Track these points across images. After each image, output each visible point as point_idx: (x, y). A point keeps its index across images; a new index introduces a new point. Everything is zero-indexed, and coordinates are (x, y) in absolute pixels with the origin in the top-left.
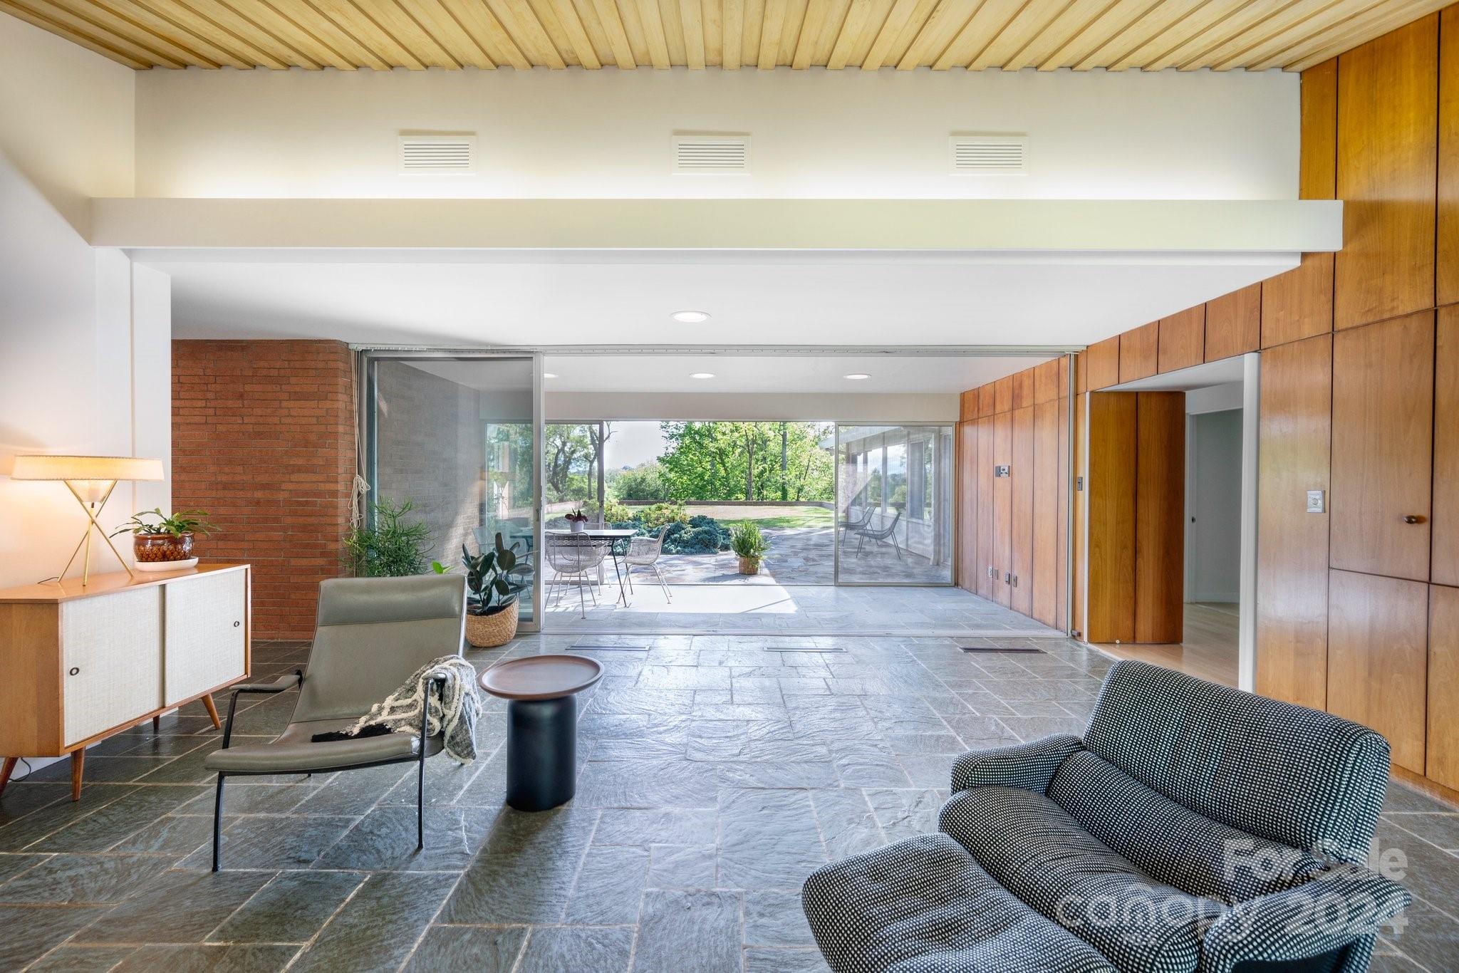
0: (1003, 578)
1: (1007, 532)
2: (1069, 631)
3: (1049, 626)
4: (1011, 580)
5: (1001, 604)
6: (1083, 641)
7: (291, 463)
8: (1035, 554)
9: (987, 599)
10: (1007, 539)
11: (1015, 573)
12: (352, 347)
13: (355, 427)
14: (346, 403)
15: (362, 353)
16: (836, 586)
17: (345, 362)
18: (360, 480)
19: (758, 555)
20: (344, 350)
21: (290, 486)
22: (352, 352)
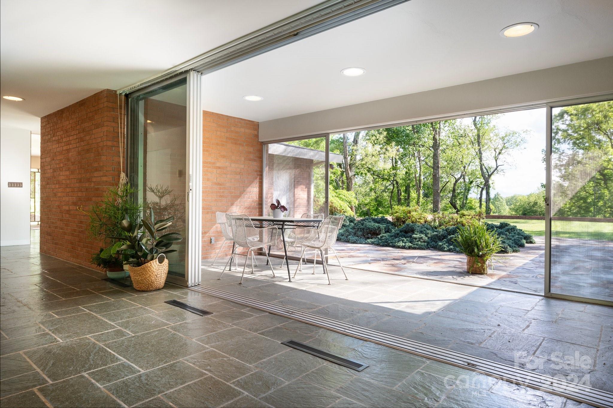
7: (95, 166)
12: (118, 93)
13: (121, 142)
14: (114, 127)
15: (127, 96)
16: (544, 296)
17: (113, 103)
18: (123, 175)
19: (483, 255)
20: (111, 94)
21: (94, 180)
22: (118, 95)
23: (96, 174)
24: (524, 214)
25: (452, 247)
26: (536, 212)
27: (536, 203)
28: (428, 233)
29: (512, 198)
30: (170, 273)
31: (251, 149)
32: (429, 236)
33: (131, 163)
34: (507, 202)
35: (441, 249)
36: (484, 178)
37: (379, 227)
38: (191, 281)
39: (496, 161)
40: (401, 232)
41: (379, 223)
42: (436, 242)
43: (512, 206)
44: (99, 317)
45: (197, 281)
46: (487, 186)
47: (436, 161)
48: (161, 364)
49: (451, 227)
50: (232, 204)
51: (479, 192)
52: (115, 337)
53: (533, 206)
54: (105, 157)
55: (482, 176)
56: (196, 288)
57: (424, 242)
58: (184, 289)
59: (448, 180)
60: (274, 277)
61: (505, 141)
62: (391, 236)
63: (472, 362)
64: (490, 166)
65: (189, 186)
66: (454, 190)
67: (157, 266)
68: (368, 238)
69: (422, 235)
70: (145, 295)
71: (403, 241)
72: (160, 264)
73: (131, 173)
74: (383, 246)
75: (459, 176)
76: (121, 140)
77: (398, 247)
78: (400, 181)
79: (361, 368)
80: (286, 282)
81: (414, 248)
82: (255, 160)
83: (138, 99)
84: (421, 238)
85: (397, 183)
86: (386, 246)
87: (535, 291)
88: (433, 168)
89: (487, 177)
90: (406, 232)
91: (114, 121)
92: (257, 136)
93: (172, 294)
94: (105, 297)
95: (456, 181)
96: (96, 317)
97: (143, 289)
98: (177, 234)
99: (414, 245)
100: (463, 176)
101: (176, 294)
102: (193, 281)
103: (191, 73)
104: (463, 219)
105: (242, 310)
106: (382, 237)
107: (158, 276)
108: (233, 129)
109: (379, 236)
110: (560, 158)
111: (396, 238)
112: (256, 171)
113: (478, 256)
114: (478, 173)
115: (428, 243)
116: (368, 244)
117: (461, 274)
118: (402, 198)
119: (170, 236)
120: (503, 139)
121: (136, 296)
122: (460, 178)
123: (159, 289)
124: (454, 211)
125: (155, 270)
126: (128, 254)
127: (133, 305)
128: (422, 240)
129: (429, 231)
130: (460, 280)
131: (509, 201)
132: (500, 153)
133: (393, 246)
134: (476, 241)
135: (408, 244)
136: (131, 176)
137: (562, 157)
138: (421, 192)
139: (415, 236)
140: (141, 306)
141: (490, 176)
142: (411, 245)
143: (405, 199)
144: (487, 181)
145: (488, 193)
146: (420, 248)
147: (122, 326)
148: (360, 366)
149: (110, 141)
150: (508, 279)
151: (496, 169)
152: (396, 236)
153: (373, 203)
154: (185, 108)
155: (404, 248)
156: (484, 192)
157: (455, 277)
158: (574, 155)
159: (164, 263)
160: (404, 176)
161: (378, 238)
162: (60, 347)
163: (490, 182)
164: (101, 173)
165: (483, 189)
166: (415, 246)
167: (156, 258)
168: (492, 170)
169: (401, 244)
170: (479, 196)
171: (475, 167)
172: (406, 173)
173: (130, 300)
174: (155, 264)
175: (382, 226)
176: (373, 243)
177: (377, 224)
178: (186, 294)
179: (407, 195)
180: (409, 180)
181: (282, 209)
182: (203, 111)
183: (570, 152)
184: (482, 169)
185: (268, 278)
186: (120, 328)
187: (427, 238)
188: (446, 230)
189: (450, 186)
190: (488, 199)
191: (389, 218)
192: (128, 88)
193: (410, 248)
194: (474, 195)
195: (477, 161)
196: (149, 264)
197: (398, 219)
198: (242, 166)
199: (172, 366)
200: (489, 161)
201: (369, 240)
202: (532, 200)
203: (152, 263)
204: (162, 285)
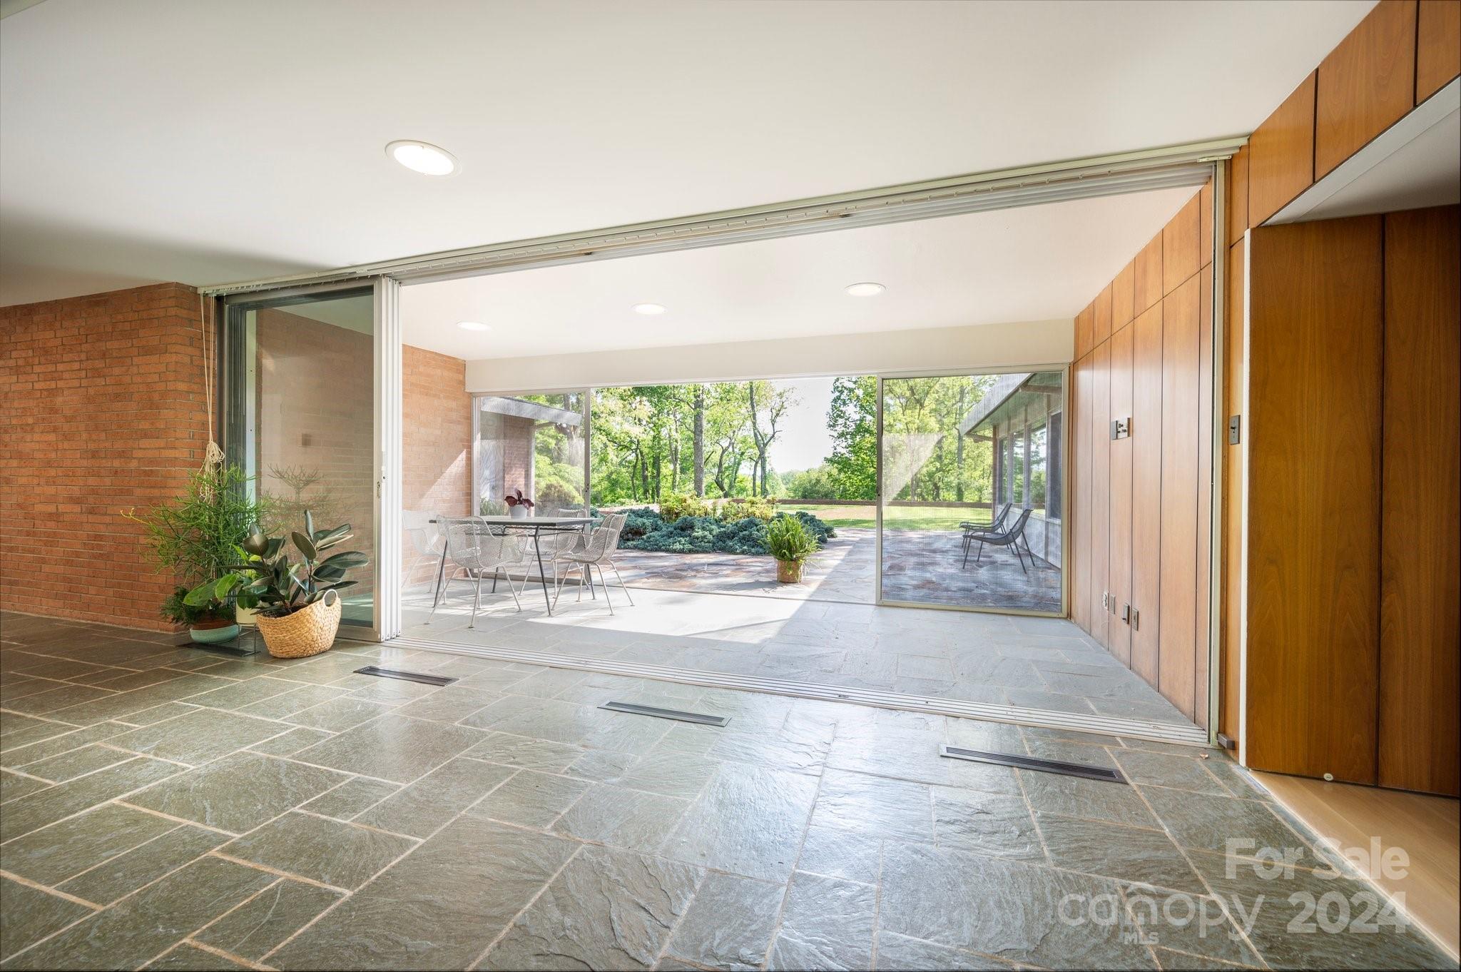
0: (1122, 613)
1: (1127, 534)
2: (1213, 734)
3: (1183, 712)
4: (1131, 618)
5: (1117, 657)
6: (1237, 762)
7: (141, 427)
8: (1162, 573)
9: (1101, 644)
10: (1127, 547)
11: (1136, 607)
12: (201, 291)
13: (209, 385)
14: (191, 356)
15: (219, 299)
16: (877, 605)
17: (189, 309)
18: (213, 447)
19: (798, 558)
20: (187, 295)
21: (139, 454)
22: (202, 298)
23: (144, 443)
24: (804, 497)
25: (745, 547)
26: (818, 492)
27: (818, 481)
28: (713, 530)
29: (788, 474)
30: (343, 622)
31: (453, 404)
32: (714, 533)
33: (230, 424)
34: (783, 479)
35: (732, 551)
36: (759, 447)
37: (644, 523)
38: (384, 634)
39: (773, 425)
40: (675, 529)
41: (642, 517)
42: (724, 542)
43: (791, 485)
44: (237, 713)
45: (394, 630)
46: (762, 458)
47: (699, 424)
48: (427, 768)
49: (742, 521)
50: (422, 496)
51: (753, 467)
52: (304, 742)
53: (815, 485)
54: (173, 412)
55: (756, 444)
56: (393, 643)
57: (709, 542)
58: (374, 647)
59: (711, 450)
60: (520, 611)
61: (784, 399)
62: (663, 536)
63: (842, 693)
64: (766, 432)
65: (380, 473)
66: (720, 465)
67: (322, 612)
68: (628, 540)
69: (706, 533)
70: (303, 664)
71: (679, 542)
72: (328, 608)
73: (230, 442)
74: (652, 550)
75: (727, 444)
76: (209, 381)
77: (675, 551)
78: (646, 451)
79: (723, 723)
80: (544, 617)
81: (697, 552)
82: (459, 423)
83: (245, 307)
84: (705, 537)
85: (641, 453)
86: (656, 550)
87: (863, 600)
88: (694, 433)
89: (762, 444)
90: (683, 529)
91: (191, 345)
92: (463, 383)
93: (356, 657)
94: (216, 677)
95: (723, 452)
96: (231, 715)
97: (294, 654)
98: (358, 553)
99: (696, 546)
100: (731, 444)
101: (362, 656)
102: (388, 632)
103: (383, 280)
104: (754, 509)
105: (504, 669)
106: (649, 538)
107: (325, 628)
108: (422, 369)
109: (644, 537)
110: (845, 423)
111: (670, 537)
112: (462, 441)
113: (792, 560)
114: (751, 440)
115: (714, 543)
116: (629, 548)
117: (772, 584)
118: (649, 474)
119: (345, 557)
120: (781, 395)
121: (286, 668)
122: (728, 447)
123: (323, 652)
124: (721, 493)
125: (319, 620)
126: (255, 595)
127: (294, 685)
128: (706, 540)
129: (713, 527)
130: (772, 593)
131: (786, 479)
132: (777, 415)
133: (667, 551)
134: (788, 540)
135: (688, 546)
136: (229, 449)
137: (848, 423)
138: (678, 466)
139: (696, 534)
140: (310, 684)
141: (765, 445)
142: (691, 547)
143: (653, 477)
144: (762, 453)
145: (763, 468)
146: (704, 551)
147: (302, 723)
148: (721, 719)
149: (183, 381)
150: (826, 587)
151: (773, 436)
152: (670, 535)
153: (605, 484)
154: (371, 338)
155: (682, 552)
156: (759, 469)
157: (767, 589)
158: (862, 420)
159: (334, 605)
160: (651, 443)
161: (642, 539)
162: (199, 777)
163: (766, 455)
164: (162, 443)
165: (757, 463)
166: (697, 548)
167: (320, 598)
168: (769, 436)
169: (678, 546)
170: (752, 473)
171: (747, 432)
172: (654, 437)
173: (278, 676)
174: (319, 607)
175: (647, 522)
176: (636, 548)
177: (640, 519)
178: (378, 654)
179: (655, 472)
180: (659, 448)
181: (527, 505)
182: (404, 345)
183: (857, 417)
184: (755, 435)
185: (511, 614)
186: (300, 726)
187: (711, 537)
188: (736, 525)
189: (715, 458)
190: (764, 478)
191: (655, 508)
192: (229, 286)
193: (690, 552)
194: (746, 470)
195: (749, 423)
196: (308, 609)
197: (669, 511)
198: (438, 432)
199: (449, 767)
200: (765, 427)
201: (630, 543)
202: (814, 476)
203: (314, 608)
204: (331, 643)
